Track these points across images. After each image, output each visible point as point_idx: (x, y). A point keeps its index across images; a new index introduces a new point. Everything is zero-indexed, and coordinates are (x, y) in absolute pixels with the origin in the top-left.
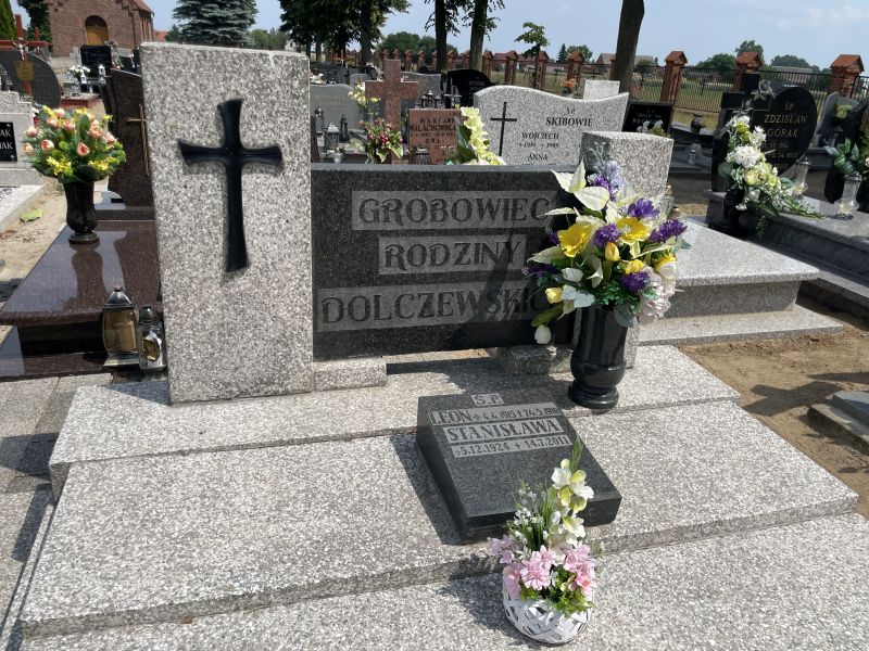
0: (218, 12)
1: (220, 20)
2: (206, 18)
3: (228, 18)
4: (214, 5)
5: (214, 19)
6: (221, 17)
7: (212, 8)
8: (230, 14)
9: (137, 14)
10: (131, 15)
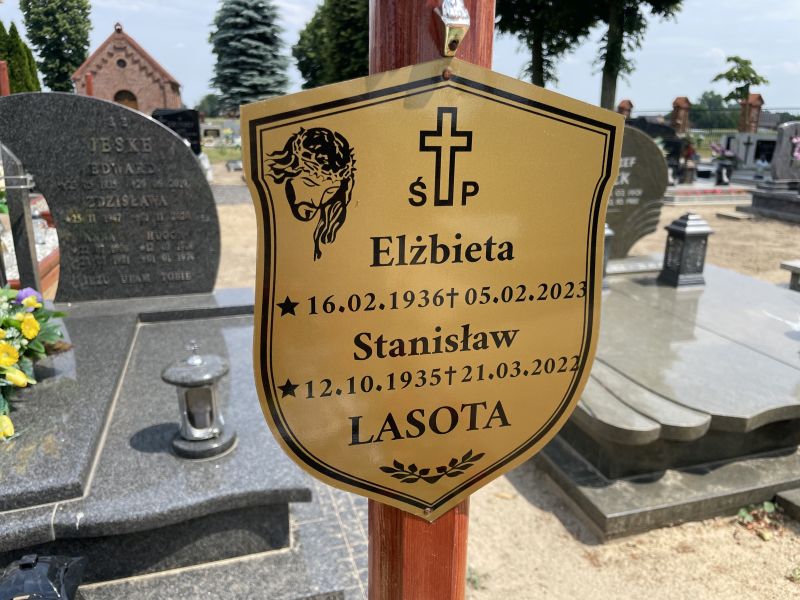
0: (258, 80)
1: (260, 88)
2: (246, 87)
3: (268, 85)
4: (255, 73)
5: (254, 87)
6: (261, 85)
7: (252, 76)
8: (270, 80)
9: (168, 87)
10: (162, 88)
